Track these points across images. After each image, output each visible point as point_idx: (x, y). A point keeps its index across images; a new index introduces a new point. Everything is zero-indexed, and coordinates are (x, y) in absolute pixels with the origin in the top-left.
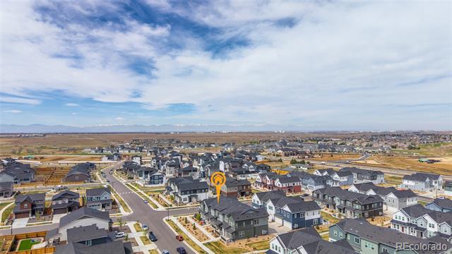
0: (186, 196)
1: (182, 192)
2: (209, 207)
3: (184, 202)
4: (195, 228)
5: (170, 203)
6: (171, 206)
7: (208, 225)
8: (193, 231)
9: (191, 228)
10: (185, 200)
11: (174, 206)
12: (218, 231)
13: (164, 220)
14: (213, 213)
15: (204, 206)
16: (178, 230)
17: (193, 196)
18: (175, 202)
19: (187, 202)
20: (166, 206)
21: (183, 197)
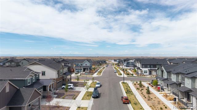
0: (147, 69)
1: (142, 65)
2: (169, 73)
3: (145, 74)
4: (149, 92)
5: (131, 73)
6: (132, 75)
7: (166, 91)
8: (147, 95)
9: (145, 91)
10: (146, 72)
11: (134, 75)
12: (185, 100)
13: (120, 83)
14: (174, 78)
15: (162, 71)
16: (129, 91)
17: (153, 70)
18: (137, 73)
19: (148, 74)
20: (128, 74)
21: (144, 69)
